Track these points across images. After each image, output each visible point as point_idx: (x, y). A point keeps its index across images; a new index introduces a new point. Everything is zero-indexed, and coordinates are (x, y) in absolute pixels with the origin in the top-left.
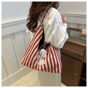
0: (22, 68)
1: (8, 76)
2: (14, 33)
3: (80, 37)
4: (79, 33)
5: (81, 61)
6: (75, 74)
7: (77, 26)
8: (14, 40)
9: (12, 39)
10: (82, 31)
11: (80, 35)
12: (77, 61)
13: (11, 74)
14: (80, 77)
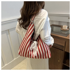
0: (16, 58)
1: (4, 66)
2: (8, 30)
3: (62, 32)
4: (60, 28)
5: (63, 51)
6: (59, 61)
7: (58, 23)
8: (8, 35)
9: (7, 35)
10: (62, 27)
11: (61, 30)
12: (60, 50)
13: (6, 64)
14: (62, 63)
